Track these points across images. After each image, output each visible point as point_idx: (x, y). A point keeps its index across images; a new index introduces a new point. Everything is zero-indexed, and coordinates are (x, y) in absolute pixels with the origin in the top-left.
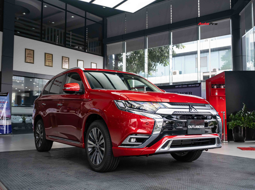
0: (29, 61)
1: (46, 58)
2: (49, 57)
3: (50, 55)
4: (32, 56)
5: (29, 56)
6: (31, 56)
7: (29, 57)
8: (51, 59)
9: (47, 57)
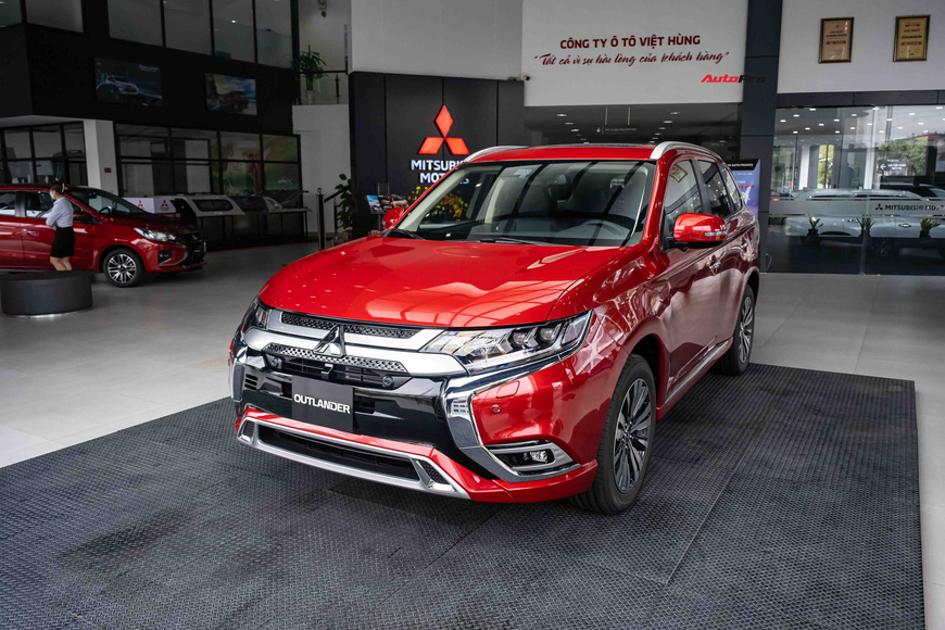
0: (832, 58)
1: (902, 33)
2: (915, 28)
3: (916, 21)
4: (847, 39)
5: (835, 39)
6: (841, 39)
7: (834, 43)
8: (922, 33)
9: (907, 28)
